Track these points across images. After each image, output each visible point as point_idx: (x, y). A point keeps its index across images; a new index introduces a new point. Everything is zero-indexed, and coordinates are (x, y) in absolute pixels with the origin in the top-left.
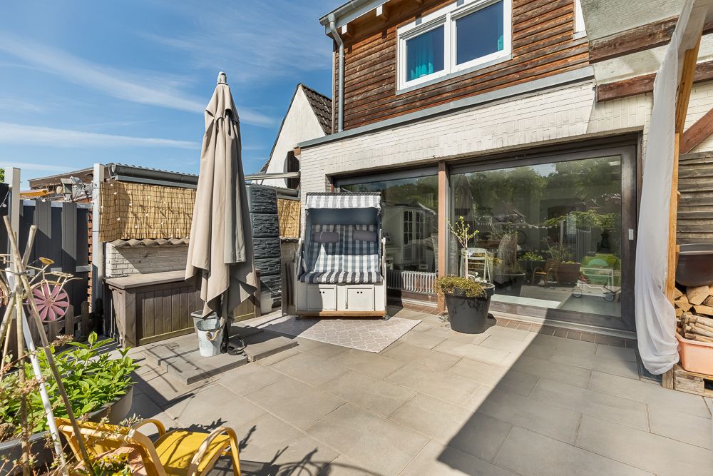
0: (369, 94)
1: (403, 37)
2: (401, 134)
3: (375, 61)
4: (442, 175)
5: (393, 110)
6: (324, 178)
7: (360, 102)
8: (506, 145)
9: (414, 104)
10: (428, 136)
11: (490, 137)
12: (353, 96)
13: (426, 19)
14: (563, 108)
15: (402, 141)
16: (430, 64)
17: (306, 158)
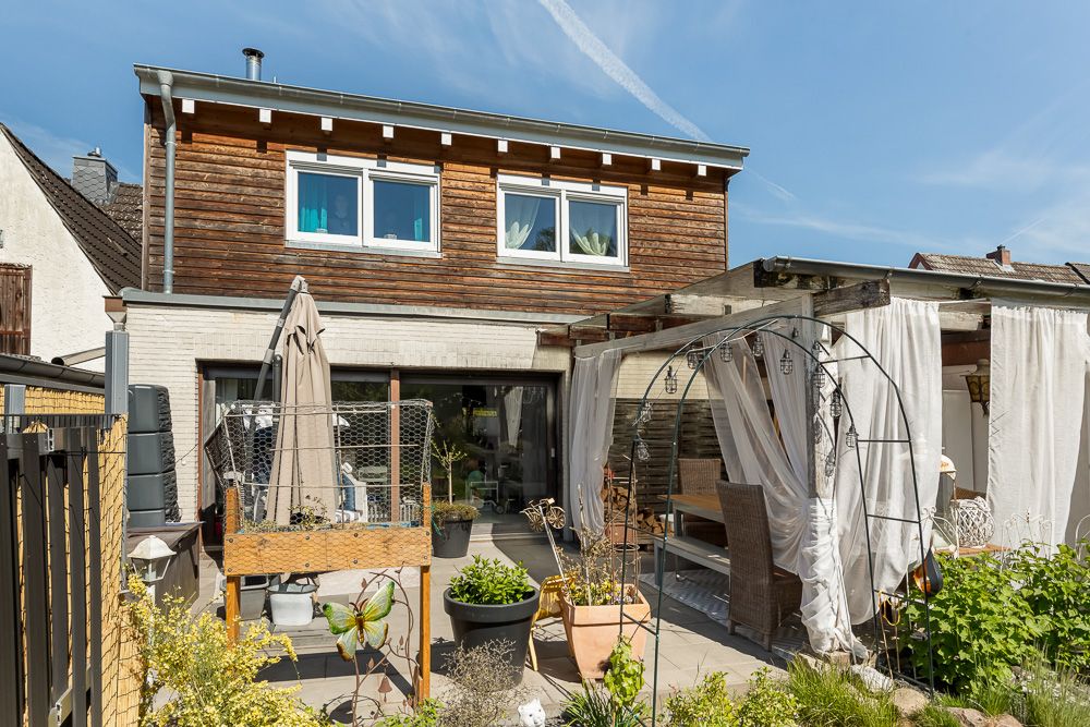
0: (230, 227)
1: (295, 164)
2: (345, 326)
3: (243, 180)
4: (395, 384)
5: (280, 267)
6: (194, 363)
7: (210, 234)
8: (470, 366)
9: (316, 269)
10: (383, 337)
11: (455, 354)
12: (195, 219)
13: (332, 160)
14: (515, 343)
15: (347, 336)
16: (324, 211)
17: (138, 322)
